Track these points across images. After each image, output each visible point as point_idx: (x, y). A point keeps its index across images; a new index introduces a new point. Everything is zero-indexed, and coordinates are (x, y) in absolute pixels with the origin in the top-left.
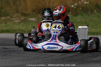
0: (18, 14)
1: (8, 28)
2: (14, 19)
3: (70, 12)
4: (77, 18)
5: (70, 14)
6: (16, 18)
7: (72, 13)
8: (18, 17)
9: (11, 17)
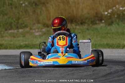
0: (39, 25)
1: (27, 43)
2: (34, 31)
3: (104, 20)
4: (112, 27)
5: (103, 23)
6: (37, 30)
7: (105, 21)
8: (38, 29)
9: (31, 29)
